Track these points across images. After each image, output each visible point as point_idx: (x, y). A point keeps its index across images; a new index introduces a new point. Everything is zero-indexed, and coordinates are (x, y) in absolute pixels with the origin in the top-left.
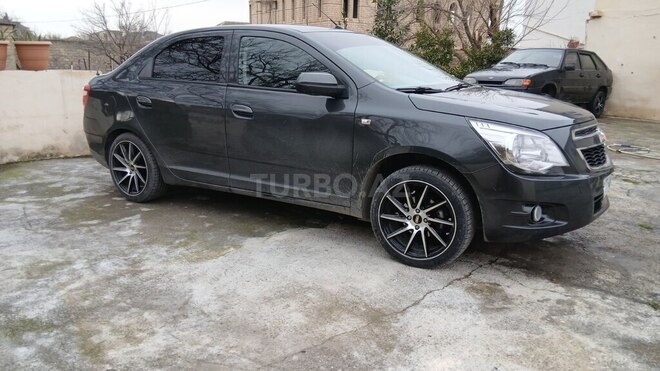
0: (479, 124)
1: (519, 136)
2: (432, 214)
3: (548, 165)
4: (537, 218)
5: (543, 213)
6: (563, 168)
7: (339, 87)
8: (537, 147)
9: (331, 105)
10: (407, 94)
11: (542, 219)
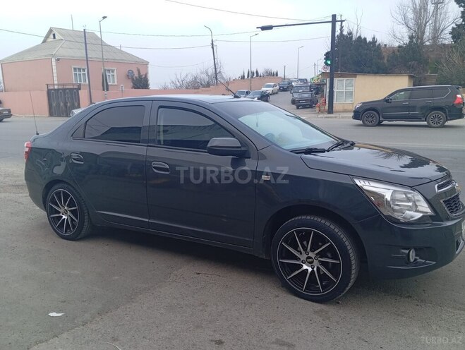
0: (362, 182)
1: (395, 191)
2: (321, 255)
3: (419, 215)
4: (412, 260)
5: (416, 256)
6: (431, 216)
7: (243, 149)
8: (409, 200)
9: (235, 163)
10: (299, 155)
11: (415, 260)
